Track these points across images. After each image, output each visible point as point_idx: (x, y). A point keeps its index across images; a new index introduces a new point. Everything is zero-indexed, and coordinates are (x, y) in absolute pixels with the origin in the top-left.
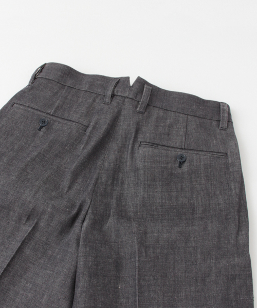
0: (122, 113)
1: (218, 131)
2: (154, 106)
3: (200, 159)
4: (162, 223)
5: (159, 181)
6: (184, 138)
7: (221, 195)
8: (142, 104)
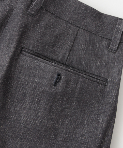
0: (14, 13)
1: (106, 52)
2: (47, 10)
3: (78, 81)
4: (21, 142)
5: (30, 97)
6: (67, 54)
7: (88, 125)
8: (35, 6)
